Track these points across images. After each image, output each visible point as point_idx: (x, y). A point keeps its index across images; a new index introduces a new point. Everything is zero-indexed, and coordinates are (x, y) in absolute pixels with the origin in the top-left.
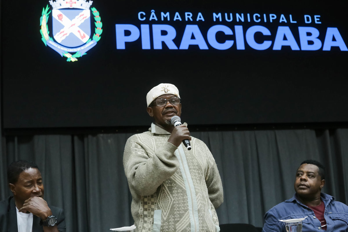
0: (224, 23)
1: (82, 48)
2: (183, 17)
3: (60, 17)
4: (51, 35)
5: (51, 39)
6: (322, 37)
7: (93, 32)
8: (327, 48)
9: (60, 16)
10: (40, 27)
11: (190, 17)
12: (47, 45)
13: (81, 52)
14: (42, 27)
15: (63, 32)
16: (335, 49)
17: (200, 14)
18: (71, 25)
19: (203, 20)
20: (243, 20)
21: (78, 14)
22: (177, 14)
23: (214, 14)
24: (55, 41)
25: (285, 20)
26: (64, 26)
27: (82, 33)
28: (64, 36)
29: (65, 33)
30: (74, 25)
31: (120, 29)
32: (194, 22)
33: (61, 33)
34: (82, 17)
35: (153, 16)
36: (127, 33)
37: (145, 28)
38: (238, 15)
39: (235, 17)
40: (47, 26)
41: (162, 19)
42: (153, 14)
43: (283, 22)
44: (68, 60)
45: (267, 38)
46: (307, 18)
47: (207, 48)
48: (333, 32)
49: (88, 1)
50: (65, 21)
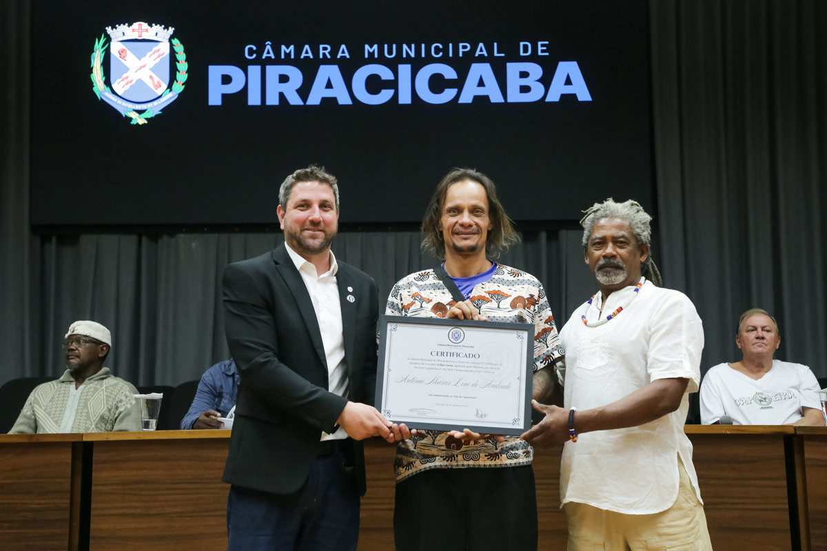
0: (382, 60)
1: (155, 103)
2: (315, 51)
3: (123, 54)
4: (108, 83)
5: (108, 89)
6: (546, 81)
7: (173, 78)
8: (554, 96)
9: (122, 52)
10: (91, 70)
11: (327, 52)
12: (101, 99)
13: (154, 110)
14: (94, 70)
15: (127, 78)
16: (569, 99)
17: (343, 47)
18: (139, 67)
19: (348, 57)
20: (412, 55)
21: (151, 50)
22: (307, 47)
23: (367, 47)
24: (113, 92)
25: (485, 53)
26: (128, 69)
27: (156, 79)
28: (127, 84)
29: (129, 79)
30: (144, 66)
31: (215, 72)
32: (332, 61)
33: (122, 80)
34: (157, 54)
35: (269, 52)
36: (226, 80)
37: (255, 71)
38: (405, 47)
39: (400, 50)
40: (102, 68)
41: (283, 57)
42: (268, 47)
43: (481, 56)
44: (132, 123)
45: (451, 84)
46: (526, 47)
47: (349, 102)
48: (568, 68)
49: (166, 28)
50: (131, 60)
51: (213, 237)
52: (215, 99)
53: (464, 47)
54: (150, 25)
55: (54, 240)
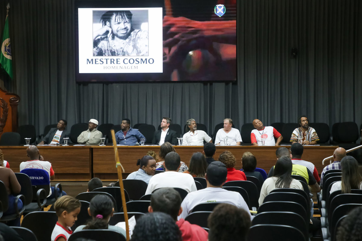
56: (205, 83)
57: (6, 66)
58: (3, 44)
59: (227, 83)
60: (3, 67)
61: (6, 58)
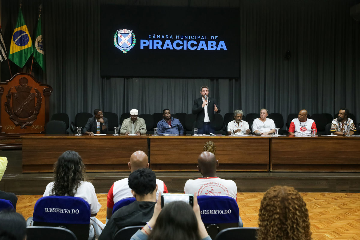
0: (180, 39)
1: (128, 48)
2: (165, 37)
3: (121, 37)
4: (118, 43)
5: (118, 45)
6: (217, 45)
7: (132, 42)
8: (218, 49)
10: (114, 40)
11: (167, 37)
12: (116, 47)
13: (128, 50)
15: (122, 42)
16: (222, 50)
17: (171, 36)
19: (172, 38)
20: (187, 38)
22: (163, 36)
23: (177, 36)
26: (122, 40)
27: (129, 42)
30: (126, 39)
31: (142, 41)
32: (169, 39)
34: (128, 37)
35: (154, 37)
36: (145, 43)
37: (151, 41)
38: (185, 36)
39: (184, 37)
40: (116, 40)
41: (157, 38)
43: (203, 39)
44: (123, 52)
45: (195, 45)
46: (213, 37)
47: (173, 49)
48: (222, 43)
49: (131, 30)
50: (123, 38)
51: (141, 79)
52: (142, 48)
53: (199, 37)
54: (127, 30)
55: (105, 79)
56: (212, 79)
57: (39, 60)
58: (37, 40)
59: (230, 79)
60: (36, 61)
61: (39, 53)
